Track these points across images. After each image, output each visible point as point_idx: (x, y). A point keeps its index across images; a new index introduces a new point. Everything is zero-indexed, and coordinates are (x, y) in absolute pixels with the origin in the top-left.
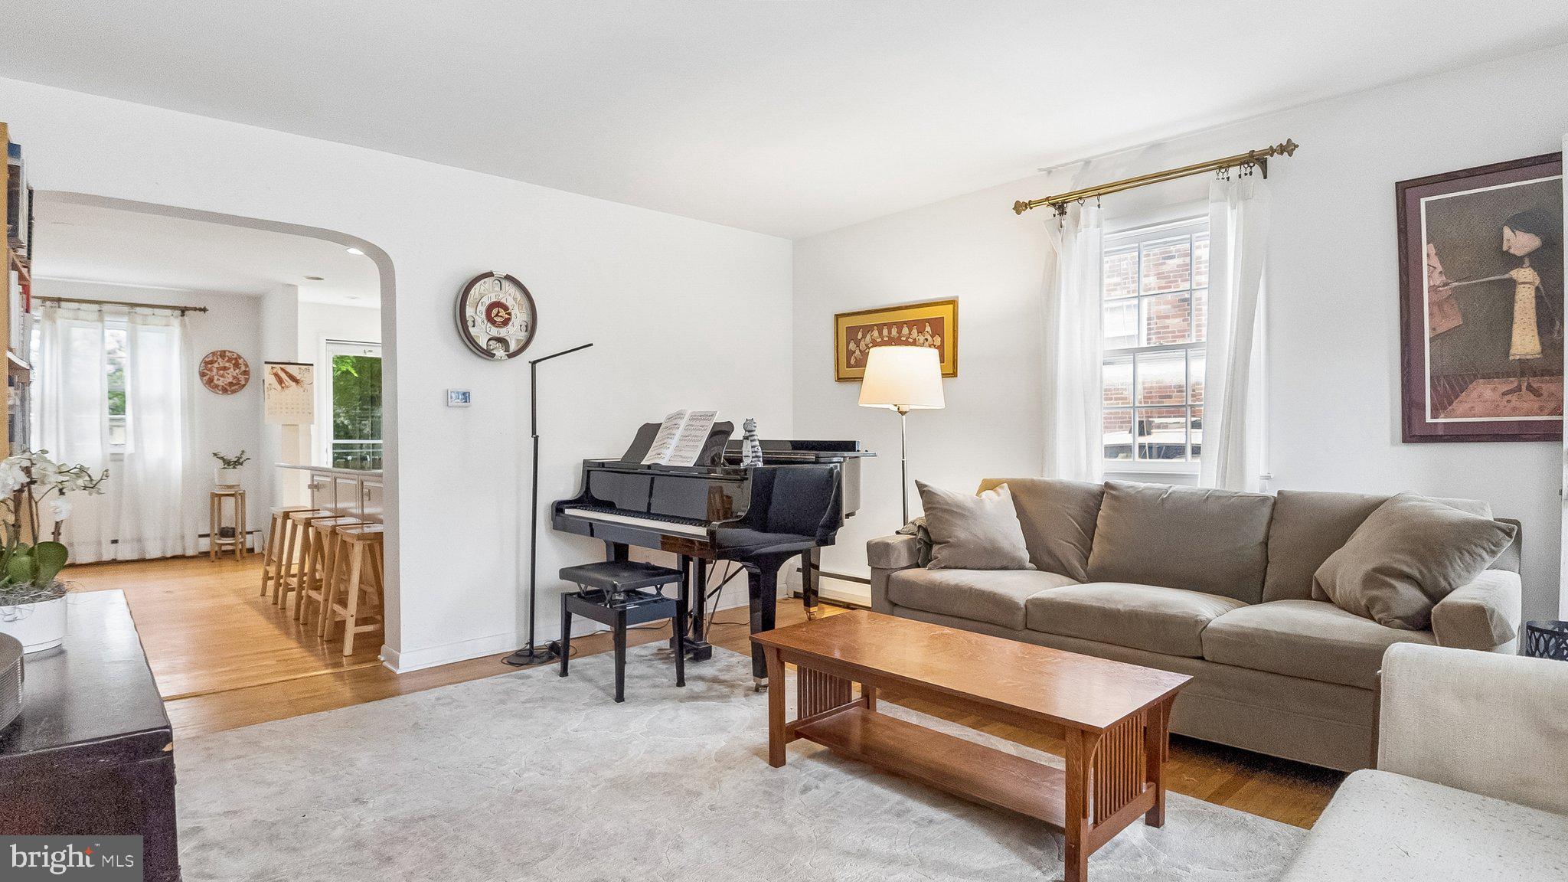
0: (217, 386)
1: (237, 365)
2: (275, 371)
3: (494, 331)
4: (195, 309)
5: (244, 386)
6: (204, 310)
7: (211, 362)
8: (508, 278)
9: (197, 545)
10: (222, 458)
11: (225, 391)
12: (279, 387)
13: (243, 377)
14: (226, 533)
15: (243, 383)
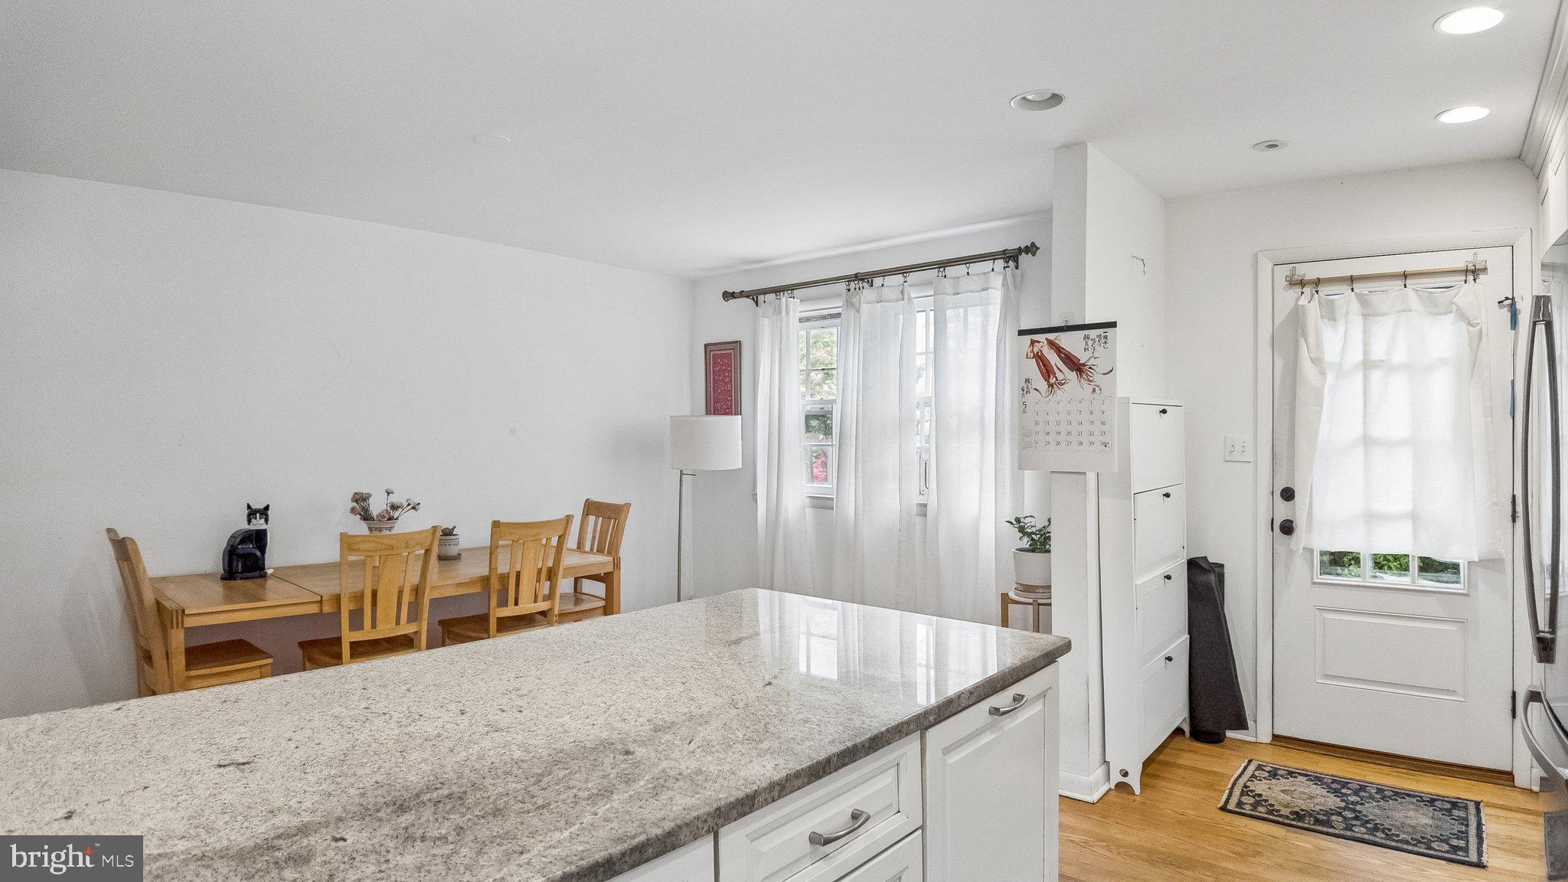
2: (1036, 350)
4: (1019, 251)
6: (1033, 249)
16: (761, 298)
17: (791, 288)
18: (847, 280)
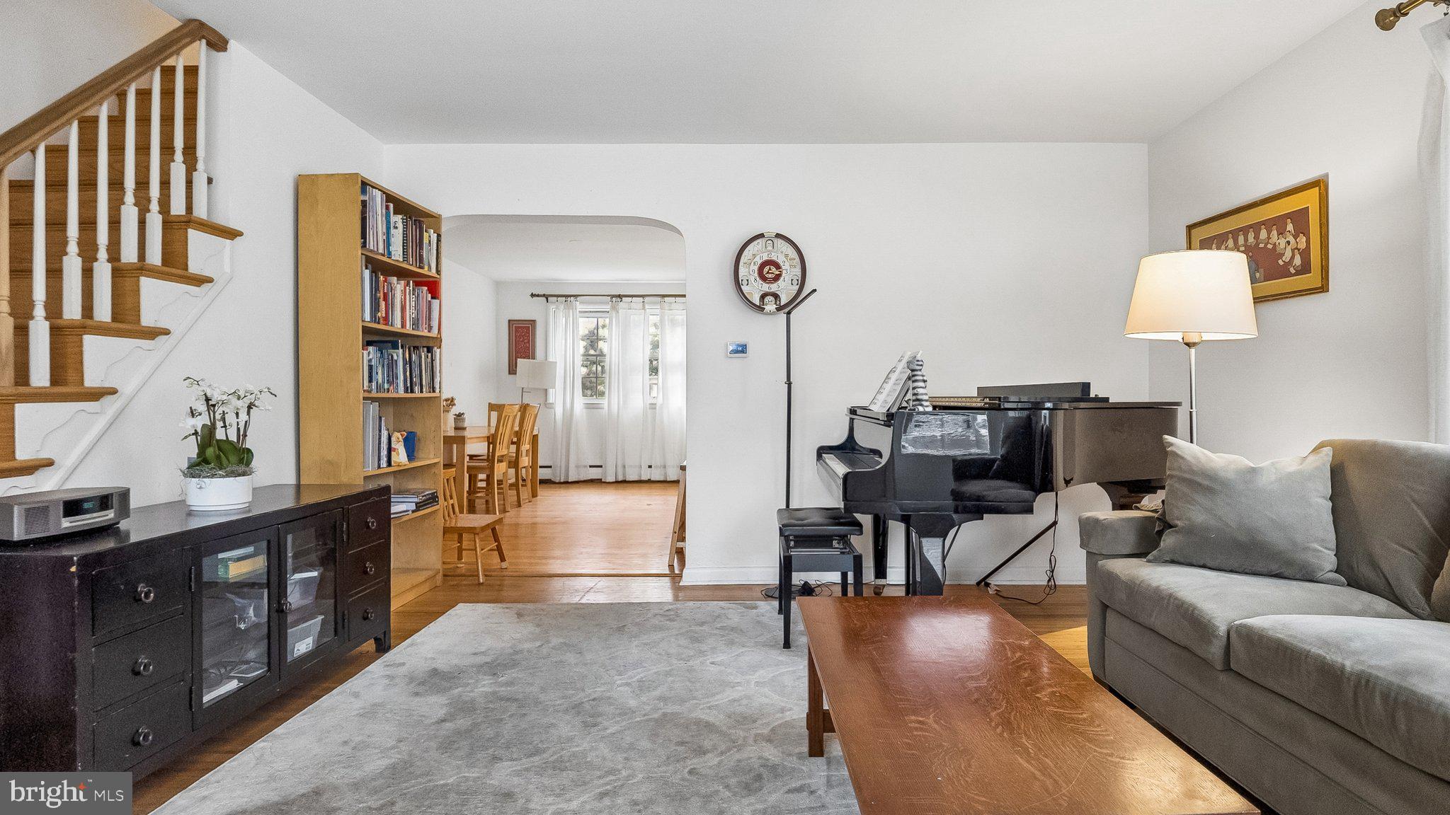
3: (766, 287)
8: (778, 236)
16: (550, 299)
17: (576, 296)
18: (613, 296)
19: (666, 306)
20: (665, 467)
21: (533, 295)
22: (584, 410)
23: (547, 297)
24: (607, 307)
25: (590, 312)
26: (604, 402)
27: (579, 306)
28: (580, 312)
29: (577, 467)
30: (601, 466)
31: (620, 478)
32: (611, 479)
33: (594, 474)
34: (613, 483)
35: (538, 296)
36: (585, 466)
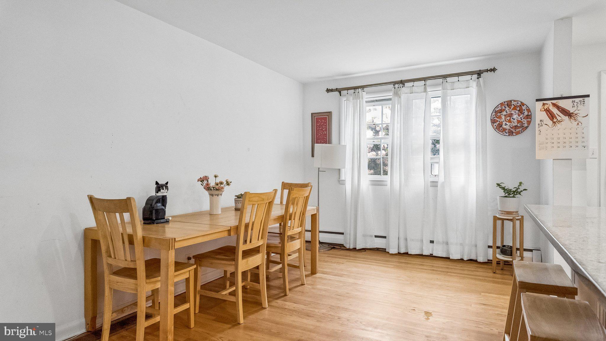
0: (504, 130)
1: (521, 111)
2: (546, 107)
4: (487, 71)
5: (527, 127)
6: (493, 70)
7: (501, 111)
9: (487, 254)
10: (503, 188)
11: (511, 133)
12: (550, 123)
13: (526, 120)
14: (506, 250)
15: (526, 125)
16: (342, 92)
17: (363, 87)
18: (395, 83)
19: (448, 86)
20: (447, 243)
21: (328, 91)
22: (370, 187)
23: (339, 91)
24: (390, 95)
25: (377, 101)
26: (387, 178)
27: (365, 96)
28: (367, 102)
29: (365, 236)
30: (385, 237)
31: (403, 251)
32: (393, 250)
33: (379, 243)
34: (395, 254)
35: (332, 90)
36: (371, 236)
